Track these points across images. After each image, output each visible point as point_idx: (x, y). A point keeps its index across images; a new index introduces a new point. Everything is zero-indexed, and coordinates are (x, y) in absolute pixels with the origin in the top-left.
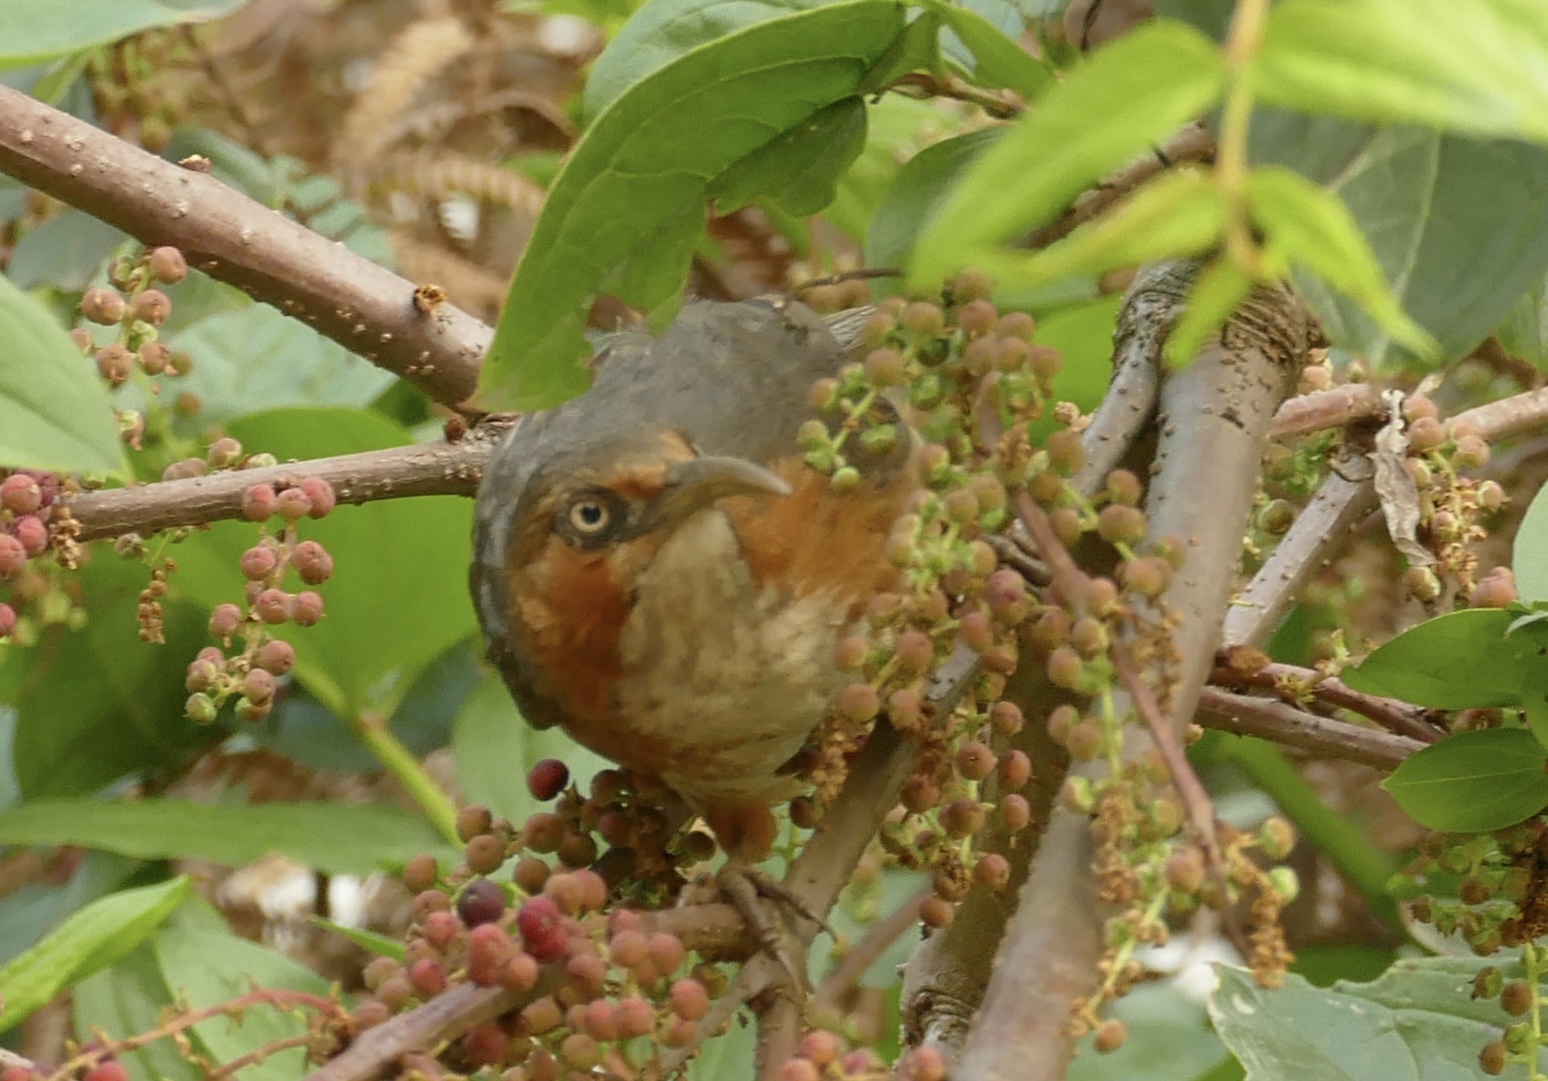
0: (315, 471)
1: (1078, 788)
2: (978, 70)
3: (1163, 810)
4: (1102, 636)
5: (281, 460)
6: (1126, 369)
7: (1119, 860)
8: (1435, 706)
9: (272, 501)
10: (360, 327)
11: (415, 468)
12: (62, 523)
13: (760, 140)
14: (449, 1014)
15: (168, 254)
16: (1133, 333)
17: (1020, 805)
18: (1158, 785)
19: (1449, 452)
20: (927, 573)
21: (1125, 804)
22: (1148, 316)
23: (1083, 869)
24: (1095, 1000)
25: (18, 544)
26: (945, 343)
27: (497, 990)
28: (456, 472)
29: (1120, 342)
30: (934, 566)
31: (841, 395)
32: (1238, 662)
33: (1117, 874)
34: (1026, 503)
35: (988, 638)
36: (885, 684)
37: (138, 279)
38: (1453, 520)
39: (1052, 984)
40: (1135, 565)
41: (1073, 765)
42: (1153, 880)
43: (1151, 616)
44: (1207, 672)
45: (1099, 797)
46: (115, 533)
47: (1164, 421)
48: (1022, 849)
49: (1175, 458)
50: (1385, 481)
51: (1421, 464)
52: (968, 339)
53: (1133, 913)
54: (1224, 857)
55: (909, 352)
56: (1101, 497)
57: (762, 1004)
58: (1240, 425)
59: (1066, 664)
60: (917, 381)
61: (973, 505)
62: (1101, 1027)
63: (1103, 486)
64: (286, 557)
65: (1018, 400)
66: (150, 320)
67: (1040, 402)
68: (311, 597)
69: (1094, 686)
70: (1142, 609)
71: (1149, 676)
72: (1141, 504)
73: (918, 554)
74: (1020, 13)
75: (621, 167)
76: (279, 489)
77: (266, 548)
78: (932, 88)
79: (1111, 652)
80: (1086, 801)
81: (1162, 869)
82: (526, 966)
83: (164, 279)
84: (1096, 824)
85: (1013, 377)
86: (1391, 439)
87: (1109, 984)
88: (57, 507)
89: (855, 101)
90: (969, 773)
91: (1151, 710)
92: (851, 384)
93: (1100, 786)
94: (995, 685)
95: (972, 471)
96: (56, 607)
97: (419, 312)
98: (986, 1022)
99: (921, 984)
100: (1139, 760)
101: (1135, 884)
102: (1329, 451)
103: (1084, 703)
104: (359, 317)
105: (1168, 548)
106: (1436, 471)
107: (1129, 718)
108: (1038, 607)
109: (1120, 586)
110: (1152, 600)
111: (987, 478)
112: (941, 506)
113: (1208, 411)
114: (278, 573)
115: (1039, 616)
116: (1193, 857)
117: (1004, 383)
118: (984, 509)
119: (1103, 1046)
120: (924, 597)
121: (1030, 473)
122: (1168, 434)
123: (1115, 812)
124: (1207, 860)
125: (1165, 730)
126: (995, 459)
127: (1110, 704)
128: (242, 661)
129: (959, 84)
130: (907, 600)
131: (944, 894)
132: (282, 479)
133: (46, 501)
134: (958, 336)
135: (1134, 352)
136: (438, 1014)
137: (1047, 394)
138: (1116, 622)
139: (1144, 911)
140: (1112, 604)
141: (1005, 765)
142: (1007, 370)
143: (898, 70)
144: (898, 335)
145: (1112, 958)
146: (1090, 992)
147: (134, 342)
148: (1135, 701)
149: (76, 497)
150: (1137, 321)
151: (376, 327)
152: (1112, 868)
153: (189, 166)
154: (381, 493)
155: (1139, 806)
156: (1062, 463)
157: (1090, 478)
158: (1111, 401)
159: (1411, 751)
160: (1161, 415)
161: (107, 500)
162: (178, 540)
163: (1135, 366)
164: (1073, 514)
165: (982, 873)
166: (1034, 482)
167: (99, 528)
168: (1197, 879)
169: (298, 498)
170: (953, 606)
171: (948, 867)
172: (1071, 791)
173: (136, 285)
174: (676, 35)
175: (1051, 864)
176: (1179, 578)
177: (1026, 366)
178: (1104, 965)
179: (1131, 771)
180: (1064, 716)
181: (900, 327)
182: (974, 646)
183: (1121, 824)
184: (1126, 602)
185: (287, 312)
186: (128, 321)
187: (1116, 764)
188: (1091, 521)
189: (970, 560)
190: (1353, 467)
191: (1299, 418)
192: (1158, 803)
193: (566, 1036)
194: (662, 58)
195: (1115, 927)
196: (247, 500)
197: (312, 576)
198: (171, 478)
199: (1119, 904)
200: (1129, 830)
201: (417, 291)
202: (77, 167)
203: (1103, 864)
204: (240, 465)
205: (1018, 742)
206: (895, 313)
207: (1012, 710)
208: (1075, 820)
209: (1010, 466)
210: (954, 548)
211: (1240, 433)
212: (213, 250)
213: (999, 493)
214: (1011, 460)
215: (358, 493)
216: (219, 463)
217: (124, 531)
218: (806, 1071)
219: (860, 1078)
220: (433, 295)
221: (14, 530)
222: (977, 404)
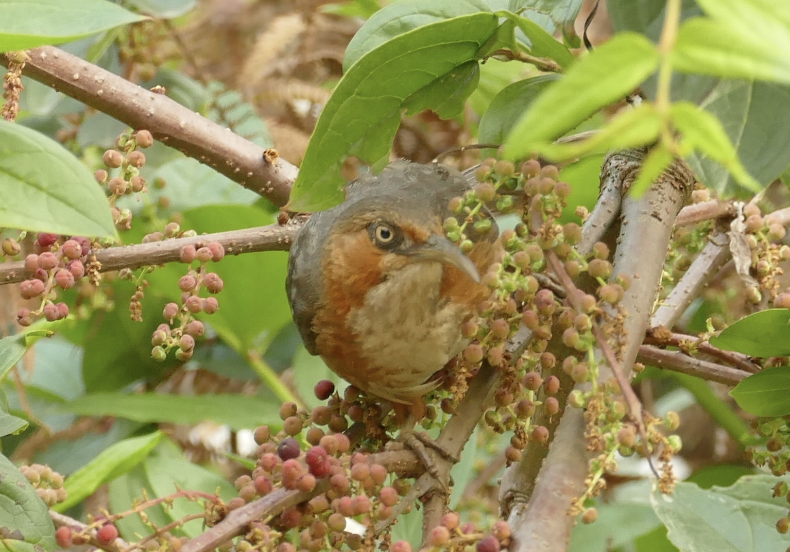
0: (215, 239)
1: (577, 396)
2: (533, 47)
3: (618, 407)
4: (589, 322)
5: (199, 233)
6: (606, 192)
7: (596, 431)
8: (755, 356)
9: (194, 253)
10: (238, 170)
11: (264, 238)
12: (92, 264)
13: (428, 81)
14: (273, 503)
15: (145, 134)
16: (609, 175)
17: (554, 402)
18: (616, 395)
19: (766, 232)
20: (505, 291)
21: (600, 404)
22: (616, 167)
23: (580, 435)
24: (583, 498)
25: (70, 274)
26: (516, 180)
27: (296, 491)
28: (284, 240)
29: (603, 179)
30: (508, 288)
31: (464, 205)
32: (657, 335)
33: (595, 437)
34: (553, 258)
35: (536, 322)
36: (486, 345)
37: (130, 145)
38: (767, 265)
39: (564, 490)
40: (605, 289)
41: (575, 385)
42: (612, 441)
43: (613, 313)
44: (643, 339)
45: (587, 400)
46: (118, 268)
47: (624, 218)
48: (554, 424)
49: (628, 237)
50: (735, 246)
51: (752, 238)
52: (526, 178)
53: (602, 456)
54: (646, 429)
56: (590, 255)
57: (426, 499)
58: (660, 220)
59: (571, 336)
61: (527, 259)
62: (586, 511)
63: (591, 250)
64: (200, 281)
65: (550, 208)
66: (135, 165)
67: (560, 209)
68: (213, 300)
69: (585, 346)
70: (608, 309)
71: (611, 342)
72: (611, 259)
73: (500, 282)
74: (553, 20)
75: (359, 94)
76: (197, 247)
77: (191, 276)
78: (511, 56)
79: (593, 329)
80: (581, 403)
81: (616, 436)
82: (310, 480)
83: (143, 146)
84: (586, 413)
85: (547, 197)
86: (738, 225)
87: (590, 491)
88: (90, 256)
89: (474, 63)
90: (530, 387)
91: (612, 359)
92: (469, 200)
93: (587, 395)
94: (542, 344)
95: (527, 242)
96: (100, 300)
97: (266, 163)
100: (606, 381)
101: (604, 443)
102: (708, 231)
103: (581, 355)
104: (237, 164)
105: (622, 280)
106: (760, 241)
107: (601, 363)
108: (560, 308)
109: (598, 298)
110: (614, 305)
111: (535, 246)
112: (512, 259)
113: (645, 213)
114: (197, 288)
115: (561, 312)
116: (631, 429)
117: (543, 200)
118: (532, 261)
119: (586, 521)
120: (503, 303)
121: (556, 243)
122: (626, 224)
123: (594, 408)
124: (638, 431)
125: (619, 368)
126: (538, 236)
127: (592, 356)
128: (179, 331)
129: (524, 55)
130: (495, 304)
131: (516, 446)
132: (199, 243)
133: (84, 254)
134: (521, 177)
135: (609, 184)
136: (268, 503)
137: (564, 205)
138: (598, 318)
139: (607, 455)
140: (594, 307)
141: (547, 383)
142: (544, 193)
143: (495, 47)
144: (493, 176)
145: (592, 478)
146: (582, 493)
147: (128, 176)
148: (604, 354)
149: (99, 251)
150: (611, 169)
151: (245, 170)
152: (592, 435)
153: (155, 91)
154: (247, 250)
155: (607, 405)
156: (571, 239)
157: (586, 246)
158: (598, 207)
159: (745, 378)
160: (621, 216)
161: (115, 252)
162: (149, 272)
163: (610, 191)
164: (576, 263)
165: (535, 435)
166: (558, 247)
167: (111, 265)
168: (633, 439)
169: (207, 252)
170: (520, 309)
172: (574, 397)
173: (129, 149)
174: (388, 30)
175: (565, 433)
176: (628, 294)
177: (554, 191)
178: (588, 481)
179: (602, 388)
180: (570, 361)
181: (494, 173)
182: (529, 327)
183: (598, 413)
184: (601, 306)
185: (202, 162)
186: (125, 166)
187: (595, 384)
188: (584, 267)
189: (526, 285)
190: (719, 239)
191: (693, 215)
192: (615, 403)
193: (331, 514)
194: (381, 41)
195: (593, 463)
196: (182, 253)
197: (213, 290)
198: (146, 242)
199: (596, 452)
200: (602, 416)
201: (265, 152)
202: (100, 92)
203: (589, 433)
204: (179, 236)
205: (554, 371)
206: (491, 166)
207: (550, 356)
208: (576, 411)
209: (546, 239)
210: (518, 279)
211: (660, 224)
212: (166, 132)
213: (541, 252)
214: (547, 236)
215: (236, 250)
216: (169, 235)
217: (123, 267)
218: (444, 532)
219: (470, 536)
220: (273, 154)
221: (68, 267)
222: (531, 209)
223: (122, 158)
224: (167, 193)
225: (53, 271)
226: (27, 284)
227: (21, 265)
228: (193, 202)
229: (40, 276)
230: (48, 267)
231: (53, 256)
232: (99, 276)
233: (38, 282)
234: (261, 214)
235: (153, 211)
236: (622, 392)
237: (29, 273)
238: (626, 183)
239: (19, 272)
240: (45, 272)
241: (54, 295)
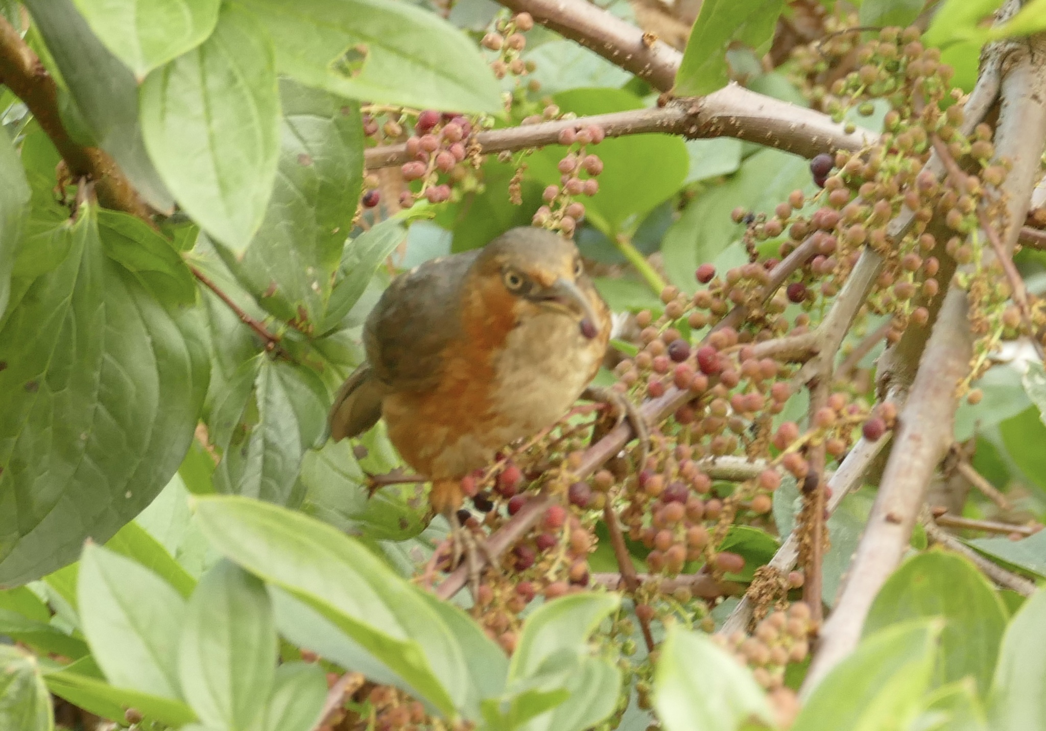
0: (594, 122)
1: (961, 277)
3: (1001, 288)
4: (972, 204)
5: (579, 116)
6: (985, 74)
7: (979, 312)
9: (574, 136)
10: (616, 53)
11: (642, 121)
12: (472, 147)
15: (524, 17)
16: (988, 58)
17: (933, 284)
18: (999, 277)
20: (888, 174)
21: (984, 285)
22: (996, 49)
23: (963, 316)
24: (968, 380)
25: (451, 157)
26: (898, 62)
28: (662, 123)
29: (983, 61)
30: (893, 172)
31: (847, 88)
32: (1039, 216)
33: (978, 319)
34: (936, 139)
35: (918, 204)
36: (869, 226)
37: (509, 29)
39: (948, 372)
40: (989, 170)
41: (959, 266)
42: (996, 322)
43: (996, 195)
44: (1024, 221)
45: (971, 282)
46: (499, 151)
47: (1003, 100)
48: (934, 305)
49: (1008, 118)
52: (908, 62)
53: (986, 338)
54: (1030, 311)
55: (880, 67)
56: (972, 137)
58: (1040, 102)
59: (955, 218)
60: (884, 81)
61: (910, 141)
62: (971, 392)
63: (973, 132)
64: (580, 163)
65: (932, 90)
66: (515, 48)
67: (943, 92)
68: (592, 183)
69: (968, 229)
70: (991, 191)
71: (995, 224)
72: (992, 140)
73: (883, 165)
76: (577, 130)
77: (571, 159)
79: (976, 211)
80: (964, 284)
81: (1001, 318)
83: (521, 29)
84: (969, 295)
85: (930, 80)
87: (975, 372)
88: (470, 139)
90: (909, 269)
91: (996, 241)
92: (852, 83)
93: (971, 276)
94: (921, 226)
95: (910, 124)
96: (470, 183)
97: (644, 46)
98: (917, 388)
99: (884, 370)
100: (990, 264)
101: (988, 324)
103: (964, 236)
104: (616, 48)
105: (1004, 162)
107: (985, 245)
108: (942, 190)
109: (981, 180)
111: (917, 128)
113: (1024, 96)
114: (576, 171)
115: (942, 195)
116: (1015, 311)
117: (925, 83)
118: (916, 143)
119: (971, 401)
120: (886, 186)
121: (937, 126)
122: (1006, 106)
123: (978, 290)
124: (1022, 312)
125: (1003, 250)
126: (921, 119)
127: (976, 237)
128: (560, 213)
130: (878, 187)
131: (896, 329)
132: (578, 127)
133: (464, 136)
134: (904, 60)
135: (989, 67)
137: (947, 86)
138: (980, 199)
139: (992, 338)
140: (977, 189)
141: (926, 264)
142: (928, 76)
144: (875, 59)
145: (977, 360)
146: (966, 376)
147: (507, 59)
149: (479, 134)
150: (991, 51)
151: (624, 53)
152: (976, 316)
154: (626, 133)
155: (990, 287)
156: (953, 121)
157: (967, 128)
158: (978, 89)
160: (1001, 98)
161: (495, 135)
162: (529, 155)
163: (989, 73)
164: (959, 145)
165: (914, 318)
166: (941, 129)
167: (491, 149)
168: (1017, 321)
169: (586, 135)
170: (901, 190)
171: (897, 315)
172: (957, 279)
173: (508, 33)
175: (947, 312)
176: (1010, 176)
177: (937, 74)
178: (973, 363)
179: (986, 270)
180: (954, 242)
181: (875, 55)
182: (911, 207)
183: (981, 295)
184: (984, 187)
185: (582, 45)
186: (505, 49)
187: (979, 267)
188: (967, 149)
189: (908, 167)
192: (999, 285)
195: (978, 345)
196: (561, 136)
197: (592, 172)
198: (525, 124)
199: (980, 333)
200: (985, 298)
201: (643, 36)
203: (973, 314)
204: (558, 118)
205: (933, 253)
206: (874, 48)
207: (929, 239)
208: (959, 293)
209: (929, 122)
210: (901, 161)
211: (1039, 106)
212: (546, 15)
213: (923, 135)
214: (929, 119)
215: (616, 132)
216: (548, 118)
217: (502, 150)
218: (830, 413)
219: (856, 417)
220: (651, 37)
221: (449, 149)
222: (913, 92)
223: (501, 42)
224: (536, 76)
225: (434, 154)
226: (408, 167)
227: (402, 148)
228: (564, 86)
229: (420, 158)
230: (430, 150)
231: (434, 138)
232: (478, 159)
233: (419, 165)
234: (630, 97)
235: (523, 95)
236: (1006, 273)
237: (411, 156)
238: (1006, 65)
239: (399, 155)
240: (425, 155)
241: (435, 178)
